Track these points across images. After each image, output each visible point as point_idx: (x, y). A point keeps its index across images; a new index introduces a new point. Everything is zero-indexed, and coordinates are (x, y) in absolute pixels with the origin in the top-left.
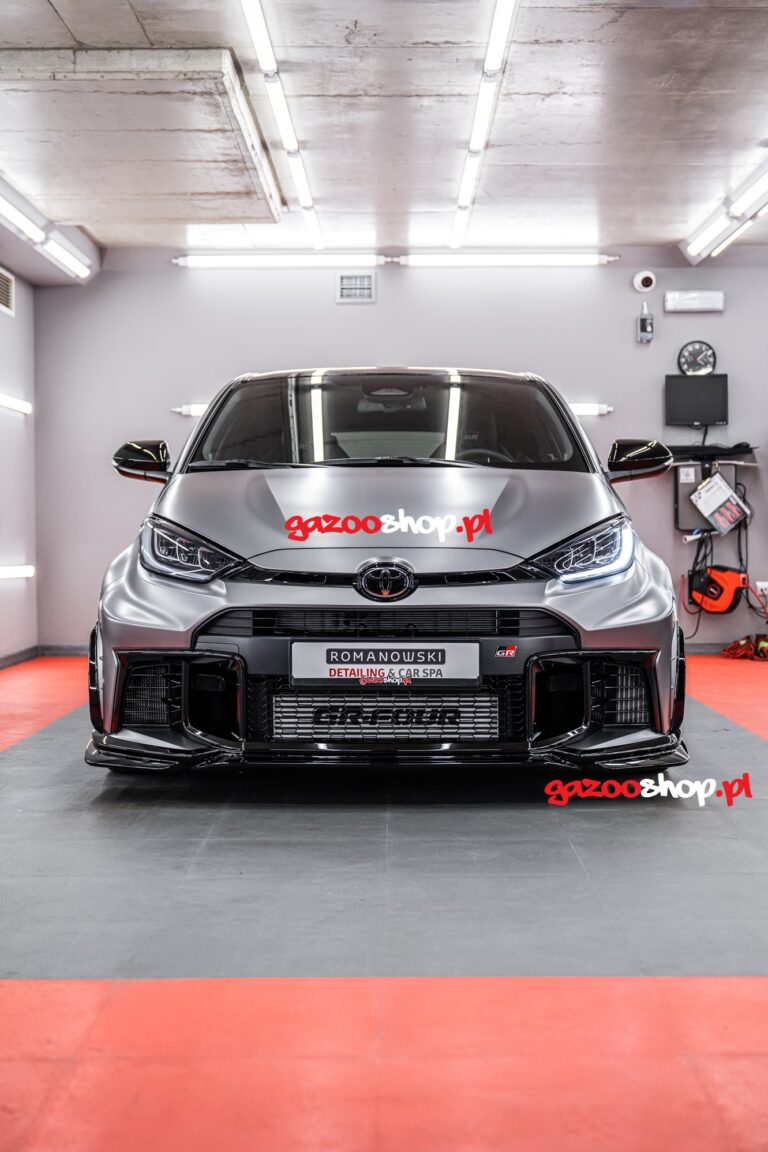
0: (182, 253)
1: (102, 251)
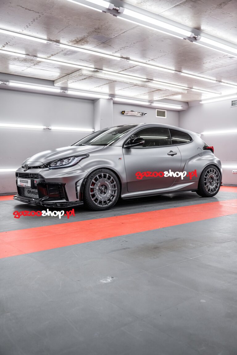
0: (201, 101)
1: (187, 103)
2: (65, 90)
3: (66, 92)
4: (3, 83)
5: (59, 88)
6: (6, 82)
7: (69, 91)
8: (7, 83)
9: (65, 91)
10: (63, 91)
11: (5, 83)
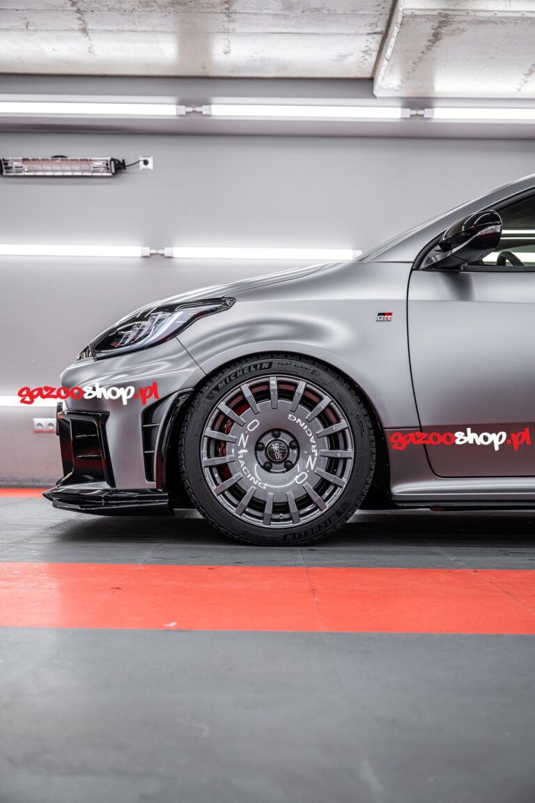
2: (423, 108)
3: (427, 113)
4: (190, 109)
5: (398, 103)
6: (201, 106)
7: (436, 110)
8: (204, 107)
9: (420, 112)
10: (414, 112)
11: (198, 109)
